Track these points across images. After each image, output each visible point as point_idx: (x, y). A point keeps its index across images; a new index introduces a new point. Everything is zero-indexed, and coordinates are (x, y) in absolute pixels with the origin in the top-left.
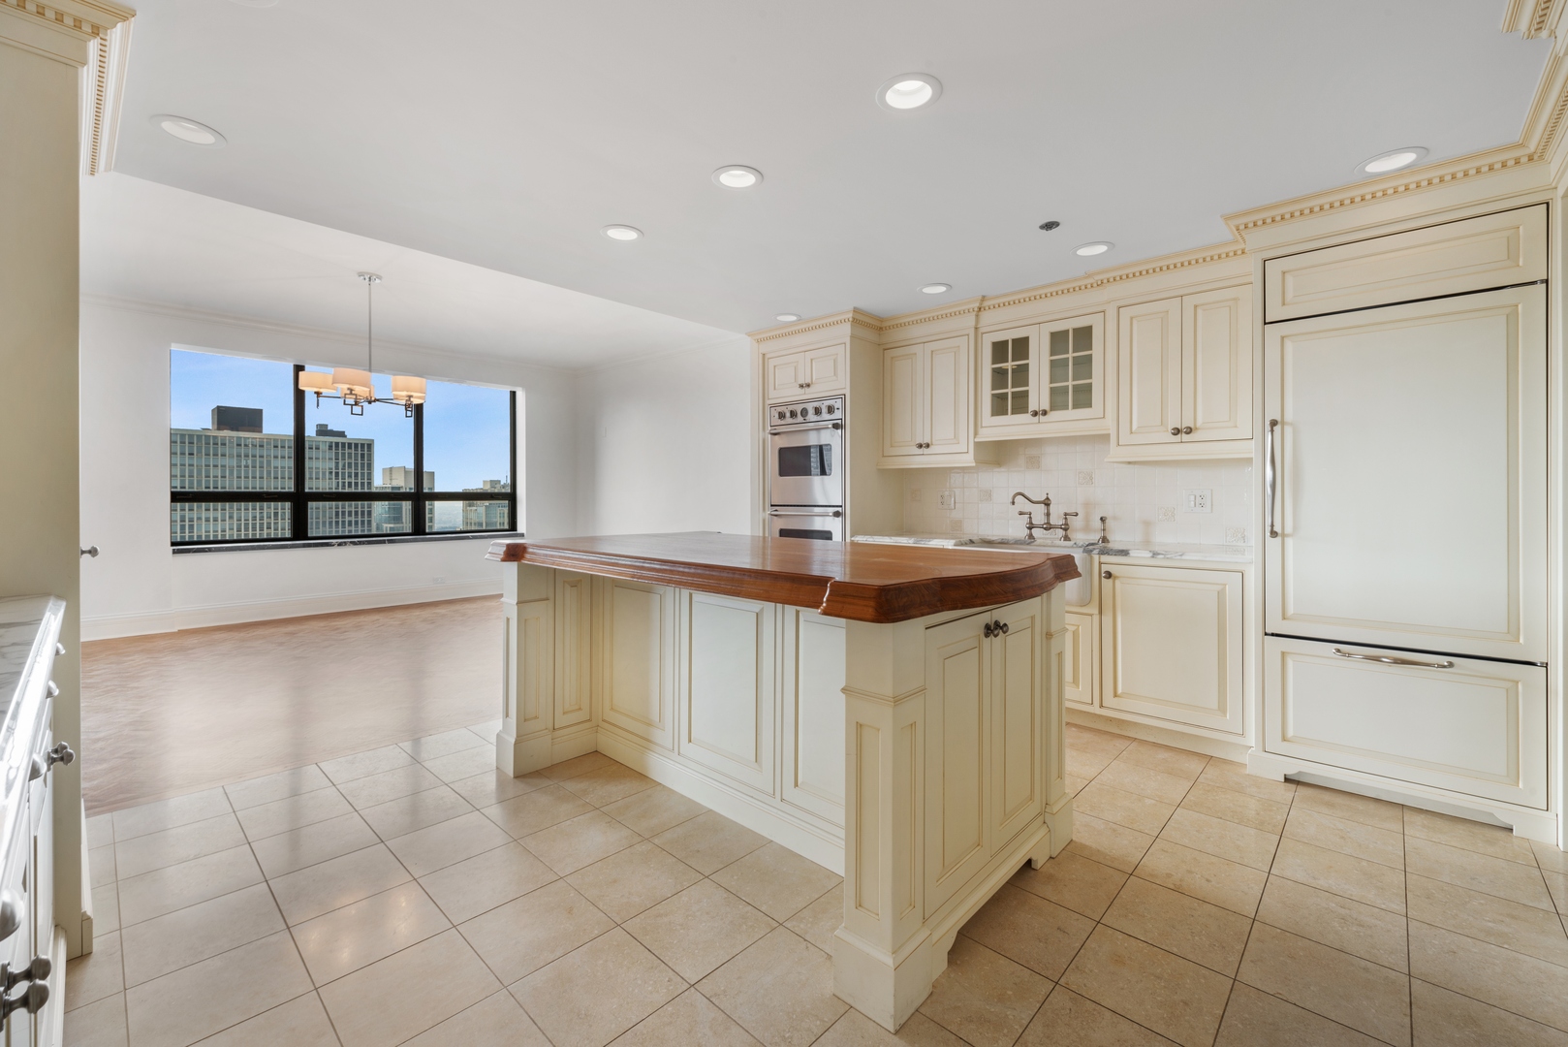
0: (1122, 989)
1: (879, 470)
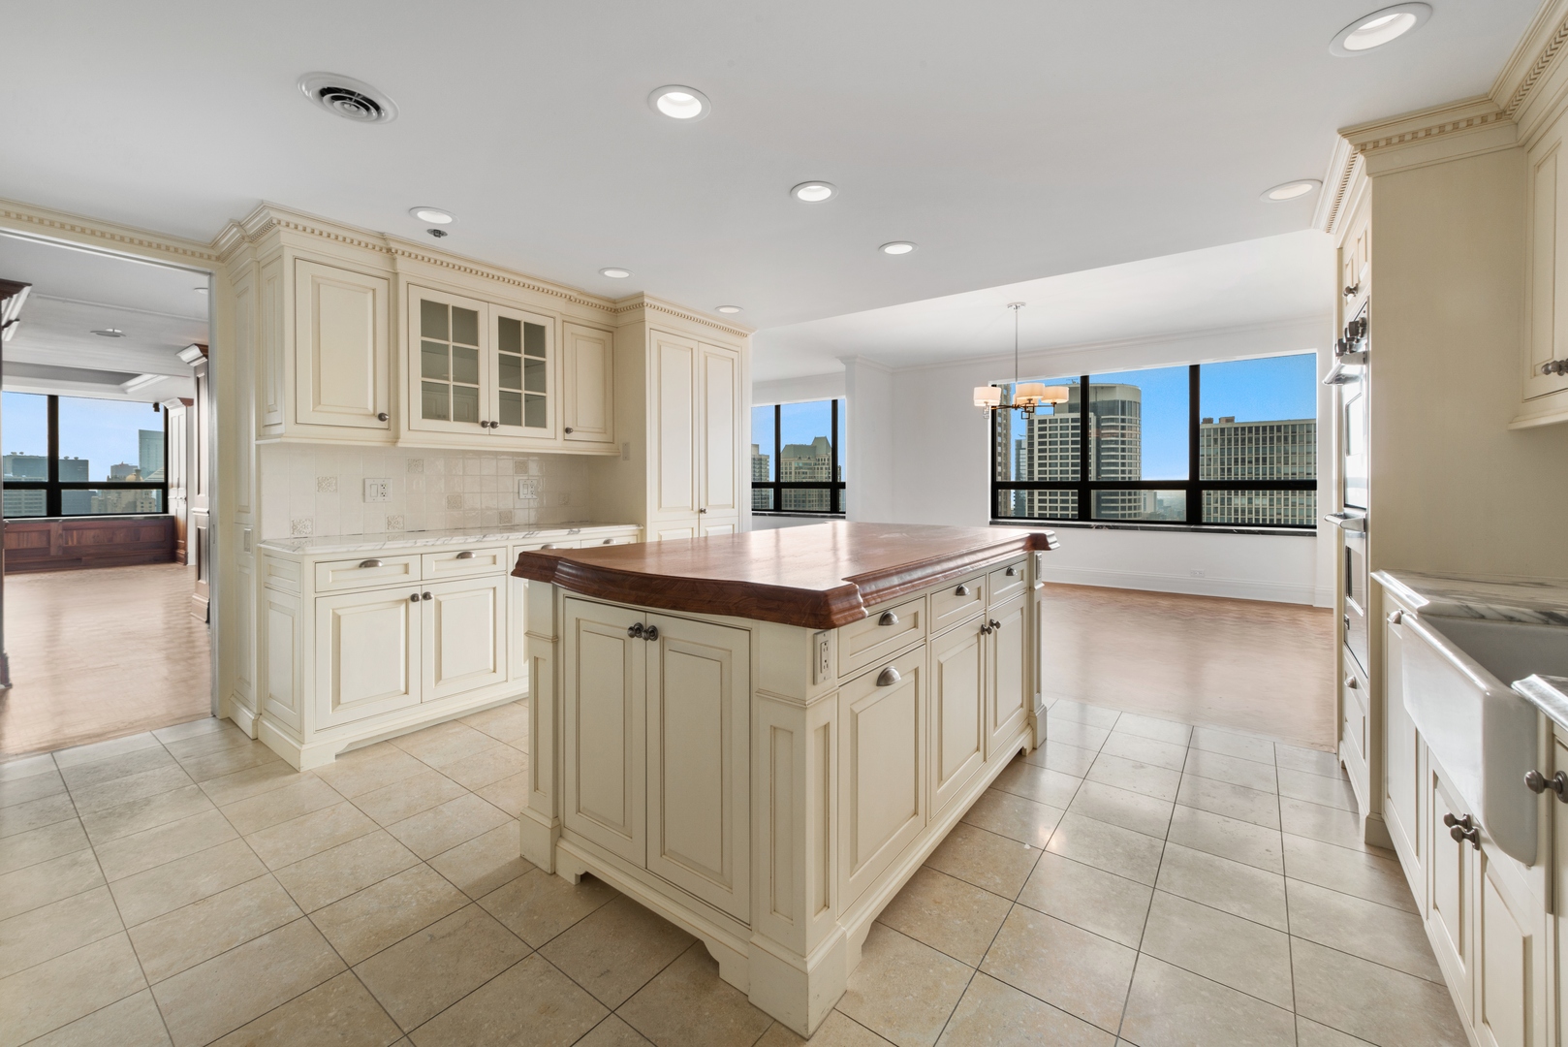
0: (510, 998)
1: (1510, 431)
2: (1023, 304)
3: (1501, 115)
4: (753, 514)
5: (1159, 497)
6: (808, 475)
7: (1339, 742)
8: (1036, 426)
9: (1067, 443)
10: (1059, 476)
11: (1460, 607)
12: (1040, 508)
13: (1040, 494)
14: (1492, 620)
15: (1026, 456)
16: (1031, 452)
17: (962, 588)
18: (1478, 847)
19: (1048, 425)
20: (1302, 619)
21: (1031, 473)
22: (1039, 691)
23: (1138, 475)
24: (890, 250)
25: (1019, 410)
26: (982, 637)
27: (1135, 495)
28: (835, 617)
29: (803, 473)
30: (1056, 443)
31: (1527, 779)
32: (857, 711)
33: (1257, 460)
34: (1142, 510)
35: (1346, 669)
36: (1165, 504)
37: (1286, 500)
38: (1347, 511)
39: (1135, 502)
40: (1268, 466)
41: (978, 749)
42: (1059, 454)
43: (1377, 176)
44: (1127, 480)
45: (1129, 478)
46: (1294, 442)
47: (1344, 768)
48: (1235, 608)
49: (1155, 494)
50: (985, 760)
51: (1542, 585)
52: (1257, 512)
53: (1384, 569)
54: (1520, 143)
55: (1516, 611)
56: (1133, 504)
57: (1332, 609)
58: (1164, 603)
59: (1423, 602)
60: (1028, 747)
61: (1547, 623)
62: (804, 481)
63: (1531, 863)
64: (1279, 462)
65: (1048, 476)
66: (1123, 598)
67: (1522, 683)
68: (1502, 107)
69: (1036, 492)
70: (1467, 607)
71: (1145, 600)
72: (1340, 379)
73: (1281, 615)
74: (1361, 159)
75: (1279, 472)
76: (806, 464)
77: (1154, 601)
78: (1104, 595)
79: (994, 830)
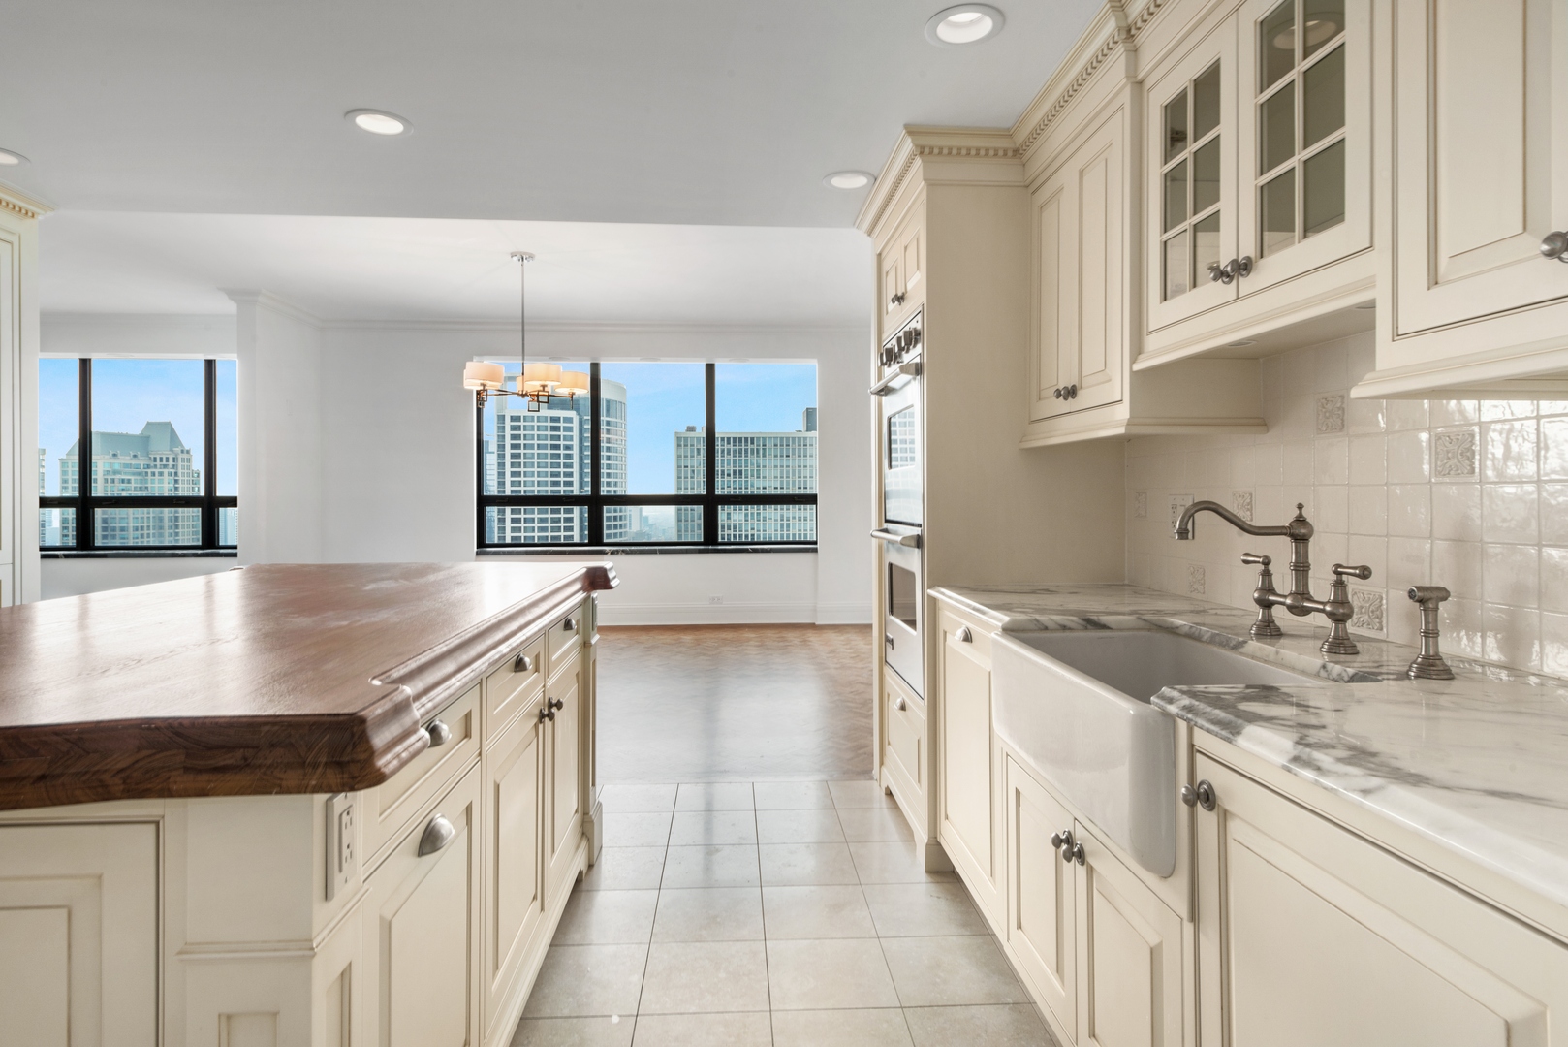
1: (1021, 451)
2: (531, 257)
3: (1016, 152)
4: (43, 557)
5: (644, 514)
6: (133, 485)
7: (880, 767)
8: (508, 423)
9: (545, 447)
10: (536, 488)
11: (1031, 621)
12: (513, 530)
13: (512, 512)
14: (1053, 630)
15: (495, 463)
16: (501, 456)
17: (522, 660)
18: (1083, 862)
19: (522, 423)
20: (811, 639)
21: (501, 484)
22: (594, 785)
23: (623, 489)
24: (364, 121)
25: (527, 399)
26: (541, 726)
27: (621, 511)
28: (380, 762)
29: (123, 481)
30: (532, 447)
31: (1184, 795)
32: (388, 916)
33: (735, 472)
34: (628, 530)
35: (887, 689)
36: (651, 521)
37: (758, 514)
38: (890, 526)
39: (621, 519)
40: (744, 479)
41: (535, 898)
42: (536, 460)
43: (931, 184)
44: (613, 494)
45: (615, 491)
46: (764, 455)
47: (889, 794)
48: (753, 635)
49: (641, 510)
50: (542, 909)
51: (1048, 591)
52: (735, 528)
53: (939, 586)
54: (1028, 183)
55: (1068, 620)
56: (618, 523)
57: (870, 627)
58: (687, 638)
59: (1005, 618)
60: (585, 869)
61: (1086, 628)
62: (124, 494)
63: (1167, 874)
64: (752, 476)
65: (522, 488)
66: (644, 637)
67: (1158, 697)
68: (1017, 146)
69: (508, 509)
70: (1036, 620)
71: (667, 637)
72: (885, 390)
73: (792, 636)
74: (918, 162)
75: (752, 486)
76: (129, 466)
77: (676, 636)
78: (623, 636)
79: (566, 1012)
